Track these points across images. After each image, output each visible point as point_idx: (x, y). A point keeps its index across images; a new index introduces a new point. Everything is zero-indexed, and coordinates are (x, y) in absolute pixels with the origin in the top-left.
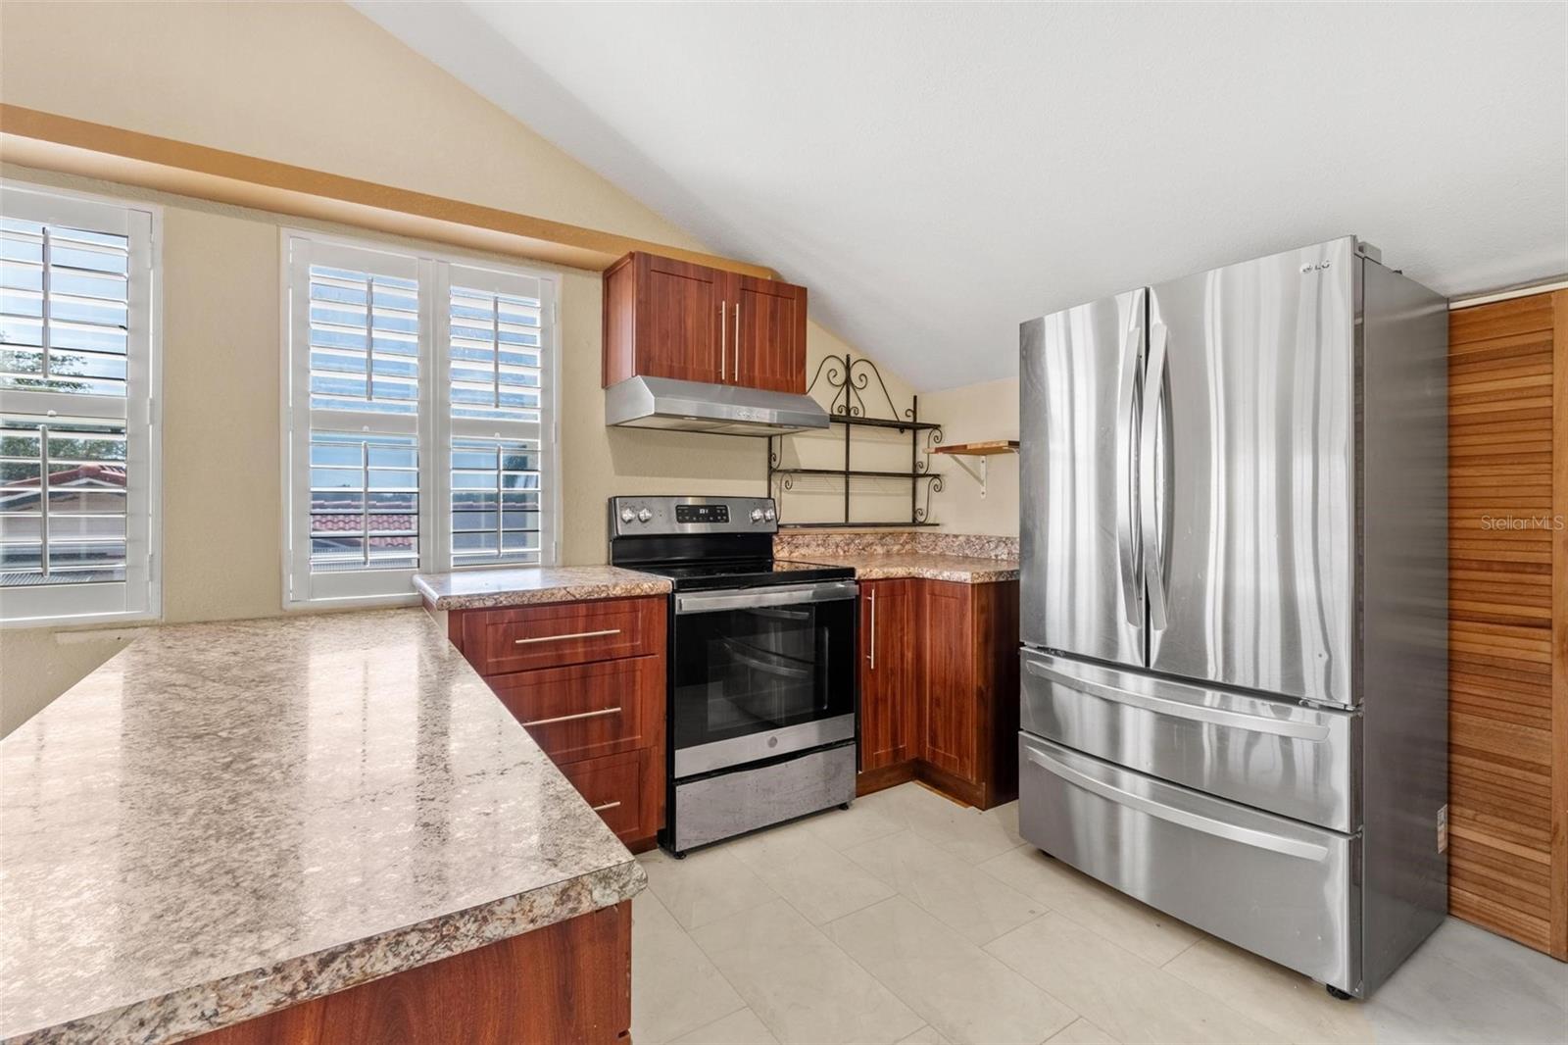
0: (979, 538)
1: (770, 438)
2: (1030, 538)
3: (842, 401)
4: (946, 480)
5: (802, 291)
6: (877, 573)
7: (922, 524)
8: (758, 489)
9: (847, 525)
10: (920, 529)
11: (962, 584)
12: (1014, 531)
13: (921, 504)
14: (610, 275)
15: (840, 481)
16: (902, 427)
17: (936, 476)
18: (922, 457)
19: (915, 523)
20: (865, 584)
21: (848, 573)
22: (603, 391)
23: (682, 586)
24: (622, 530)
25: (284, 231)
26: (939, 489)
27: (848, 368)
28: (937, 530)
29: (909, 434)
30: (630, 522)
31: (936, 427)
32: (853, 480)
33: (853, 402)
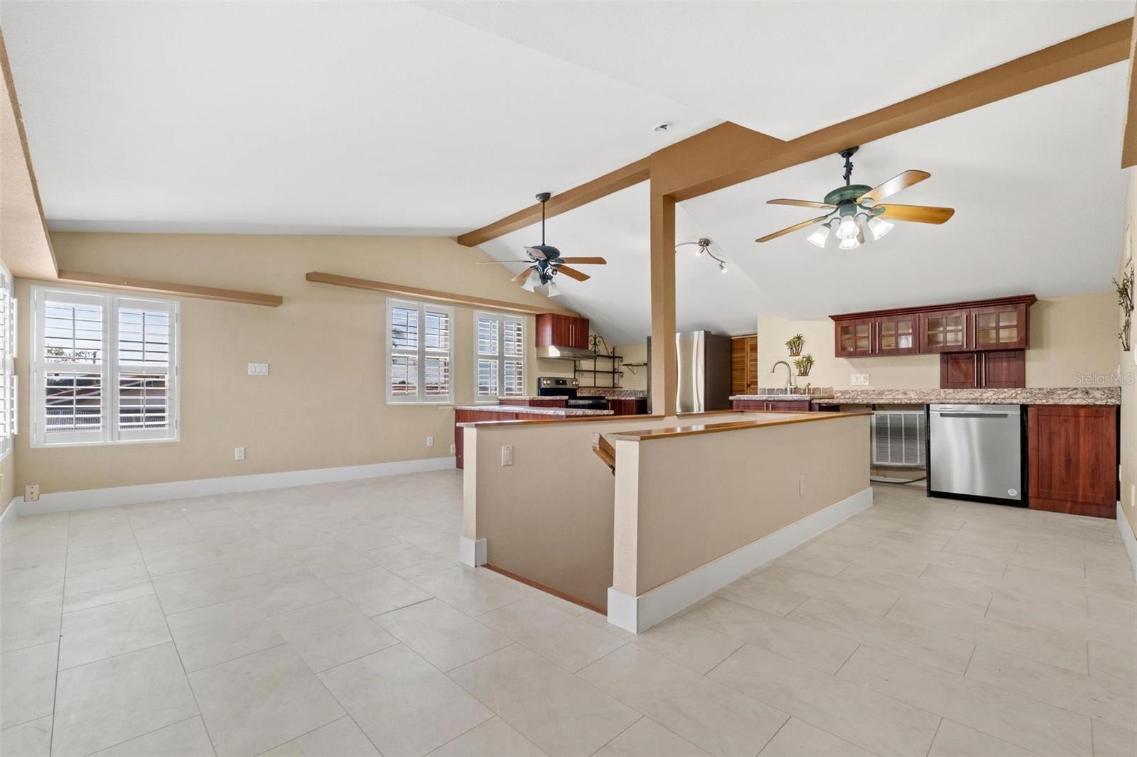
0: (634, 391)
1: (575, 361)
2: (649, 390)
3: (594, 349)
4: (624, 374)
5: (588, 320)
6: (611, 398)
7: (617, 387)
8: (571, 376)
9: (595, 387)
10: (615, 389)
11: (632, 400)
12: (645, 388)
13: (616, 381)
14: (539, 318)
15: (593, 374)
16: (610, 357)
17: (621, 373)
18: (616, 366)
19: (614, 387)
20: (608, 401)
21: (603, 398)
22: (535, 349)
23: (570, 398)
24: (543, 386)
25: (474, 310)
26: (622, 376)
27: (595, 339)
28: (621, 389)
29: (612, 360)
30: (545, 384)
31: (621, 357)
32: (597, 374)
33: (597, 349)
